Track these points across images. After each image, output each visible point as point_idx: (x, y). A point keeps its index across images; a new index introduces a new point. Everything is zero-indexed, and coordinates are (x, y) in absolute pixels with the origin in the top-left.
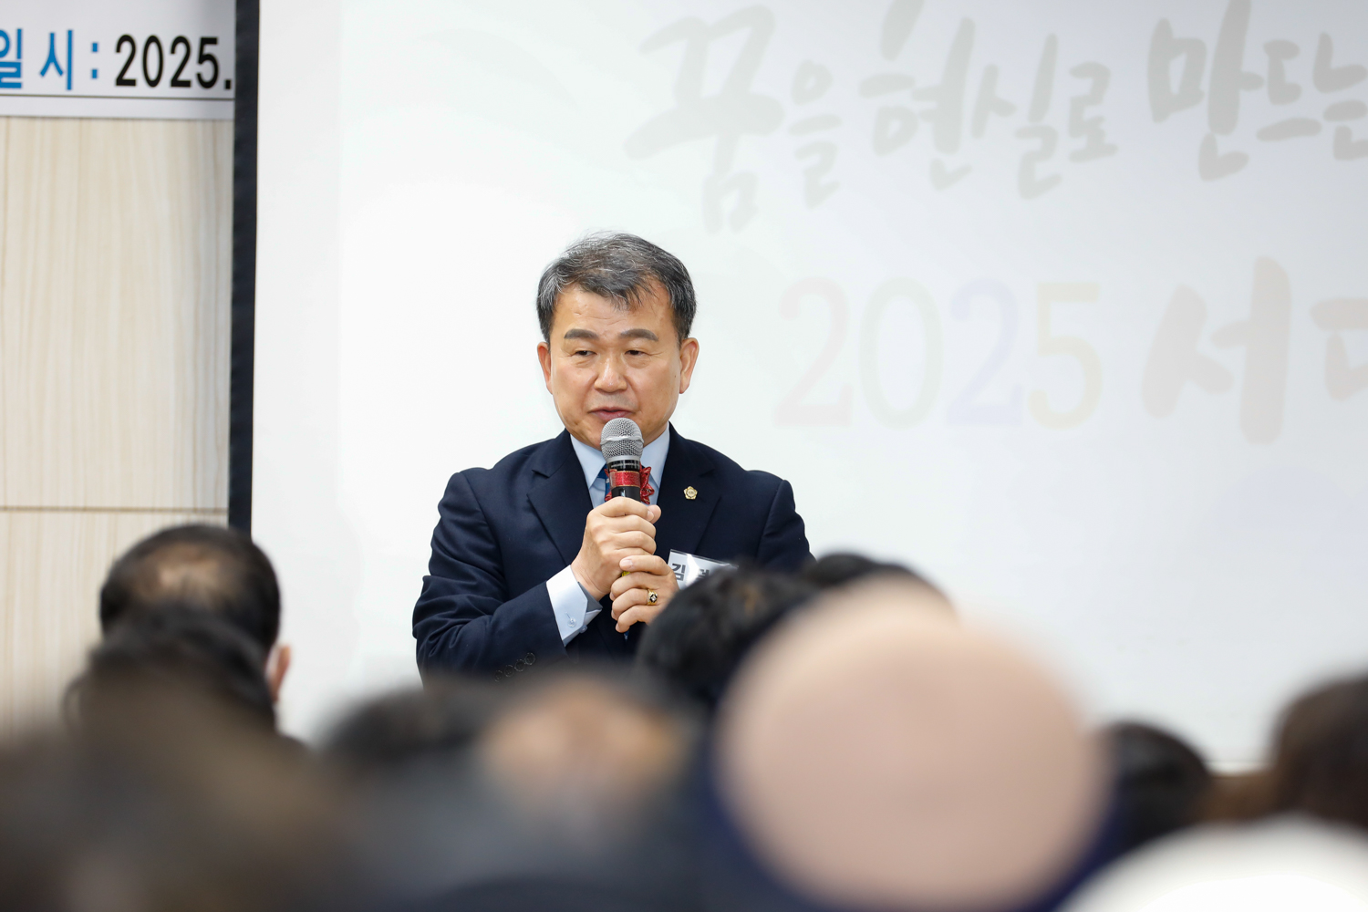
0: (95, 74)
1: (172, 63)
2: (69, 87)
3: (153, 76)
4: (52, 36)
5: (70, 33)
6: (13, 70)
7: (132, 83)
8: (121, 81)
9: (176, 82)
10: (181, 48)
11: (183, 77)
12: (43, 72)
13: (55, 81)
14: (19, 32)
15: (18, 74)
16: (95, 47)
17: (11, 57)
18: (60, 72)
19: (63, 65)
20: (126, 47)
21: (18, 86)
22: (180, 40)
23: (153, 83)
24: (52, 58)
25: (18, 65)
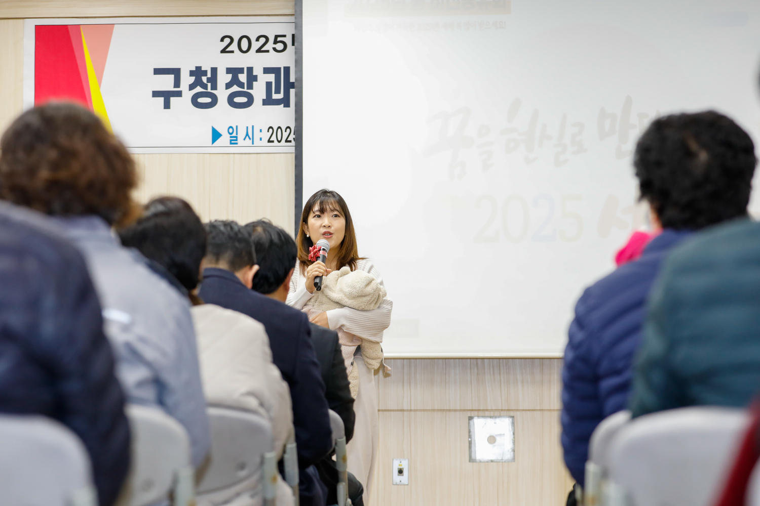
0: (261, 139)
1: (285, 135)
2: (253, 144)
3: (279, 139)
4: (247, 127)
5: (253, 126)
6: (235, 139)
7: (273, 142)
8: (269, 141)
9: (287, 141)
10: (288, 130)
11: (288, 139)
12: (244, 139)
13: (248, 142)
14: (237, 127)
15: (236, 140)
16: (261, 131)
17: (234, 134)
18: (250, 139)
19: (251, 137)
20: (271, 130)
21: (237, 144)
22: (288, 127)
23: (279, 142)
24: (247, 134)
25: (236, 137)
